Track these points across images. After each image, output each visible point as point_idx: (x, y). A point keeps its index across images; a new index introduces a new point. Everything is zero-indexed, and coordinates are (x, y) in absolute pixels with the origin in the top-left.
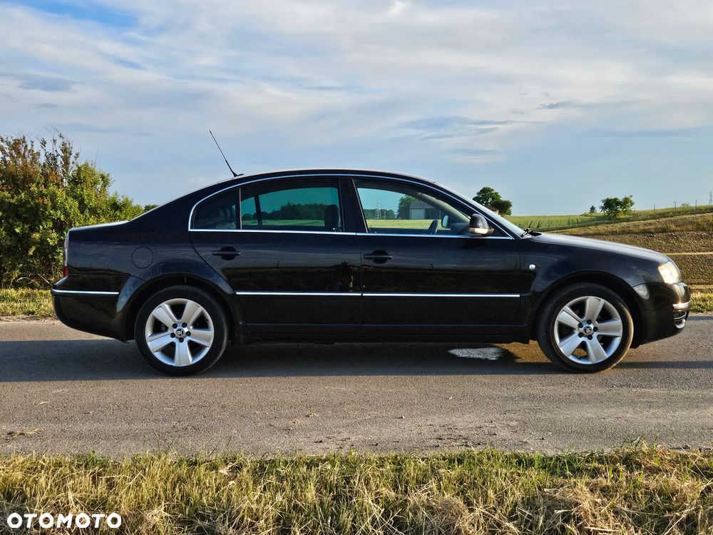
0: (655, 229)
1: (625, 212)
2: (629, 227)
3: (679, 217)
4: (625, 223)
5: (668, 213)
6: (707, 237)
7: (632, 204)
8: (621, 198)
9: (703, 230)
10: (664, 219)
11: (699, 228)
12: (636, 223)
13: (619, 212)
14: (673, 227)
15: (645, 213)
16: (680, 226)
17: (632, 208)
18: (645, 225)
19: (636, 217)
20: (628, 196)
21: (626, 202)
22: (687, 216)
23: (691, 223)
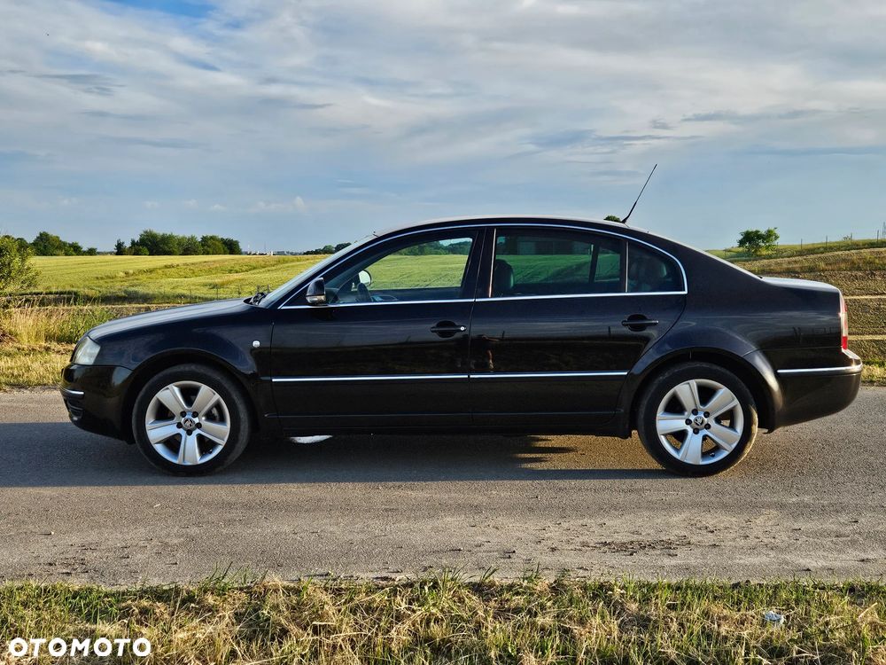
0: (801, 268)
1: (767, 248)
2: (769, 266)
3: (830, 254)
4: (766, 261)
5: (819, 248)
6: (863, 278)
7: (777, 237)
8: (763, 231)
9: (859, 269)
10: (812, 256)
11: (854, 266)
12: (778, 260)
13: (760, 247)
14: (822, 265)
15: (792, 248)
16: (830, 264)
17: (776, 243)
18: (789, 263)
19: (780, 253)
20: (772, 228)
21: (769, 236)
22: (840, 253)
23: (844, 260)
